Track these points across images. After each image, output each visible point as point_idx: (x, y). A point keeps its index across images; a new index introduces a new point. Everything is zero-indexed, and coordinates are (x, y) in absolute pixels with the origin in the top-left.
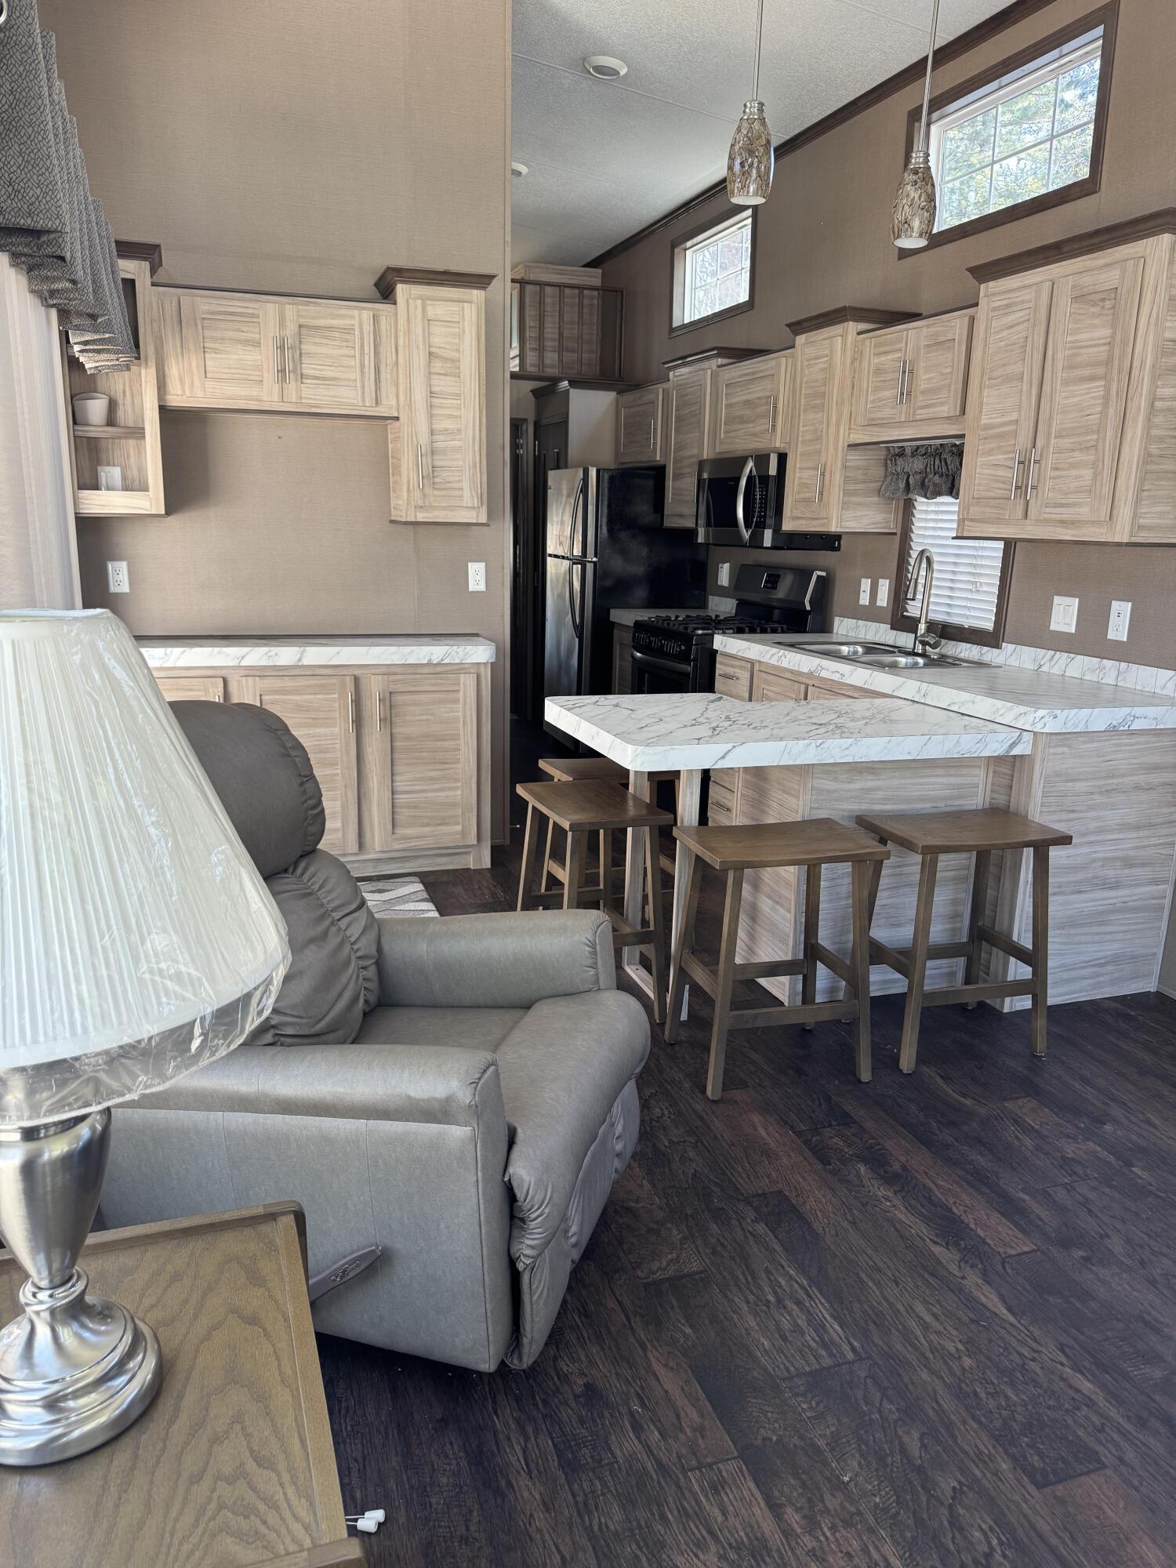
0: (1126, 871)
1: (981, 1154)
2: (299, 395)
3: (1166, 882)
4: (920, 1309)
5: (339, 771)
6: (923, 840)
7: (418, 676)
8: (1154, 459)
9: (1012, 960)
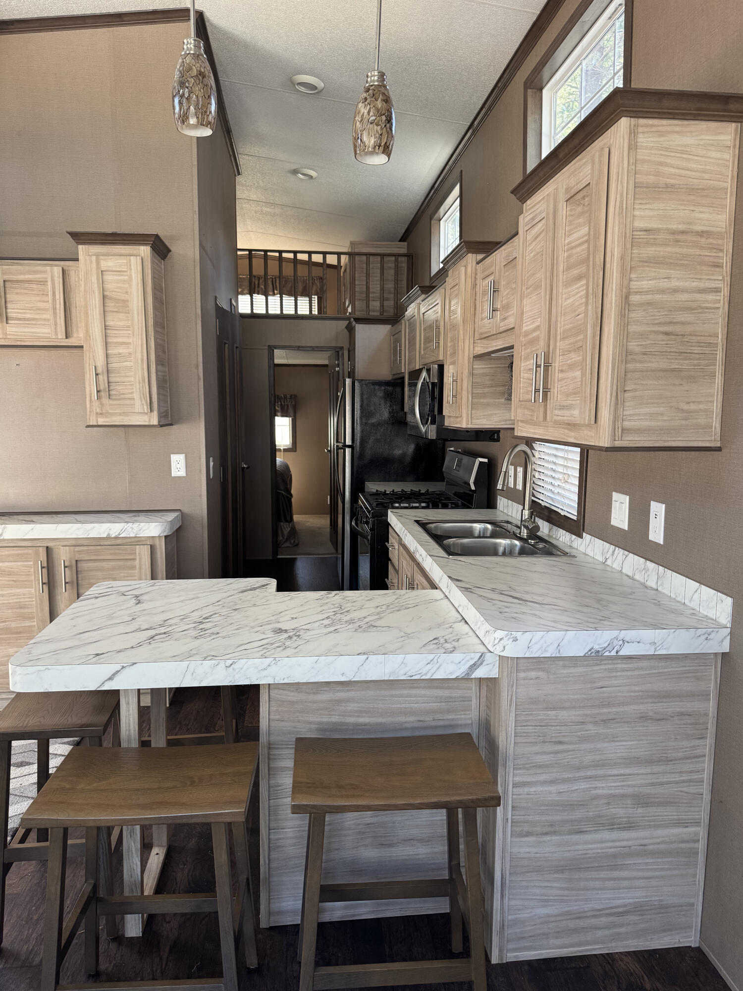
0: (640, 810)
3: (698, 823)
5: (35, 623)
7: (99, 547)
8: (635, 357)
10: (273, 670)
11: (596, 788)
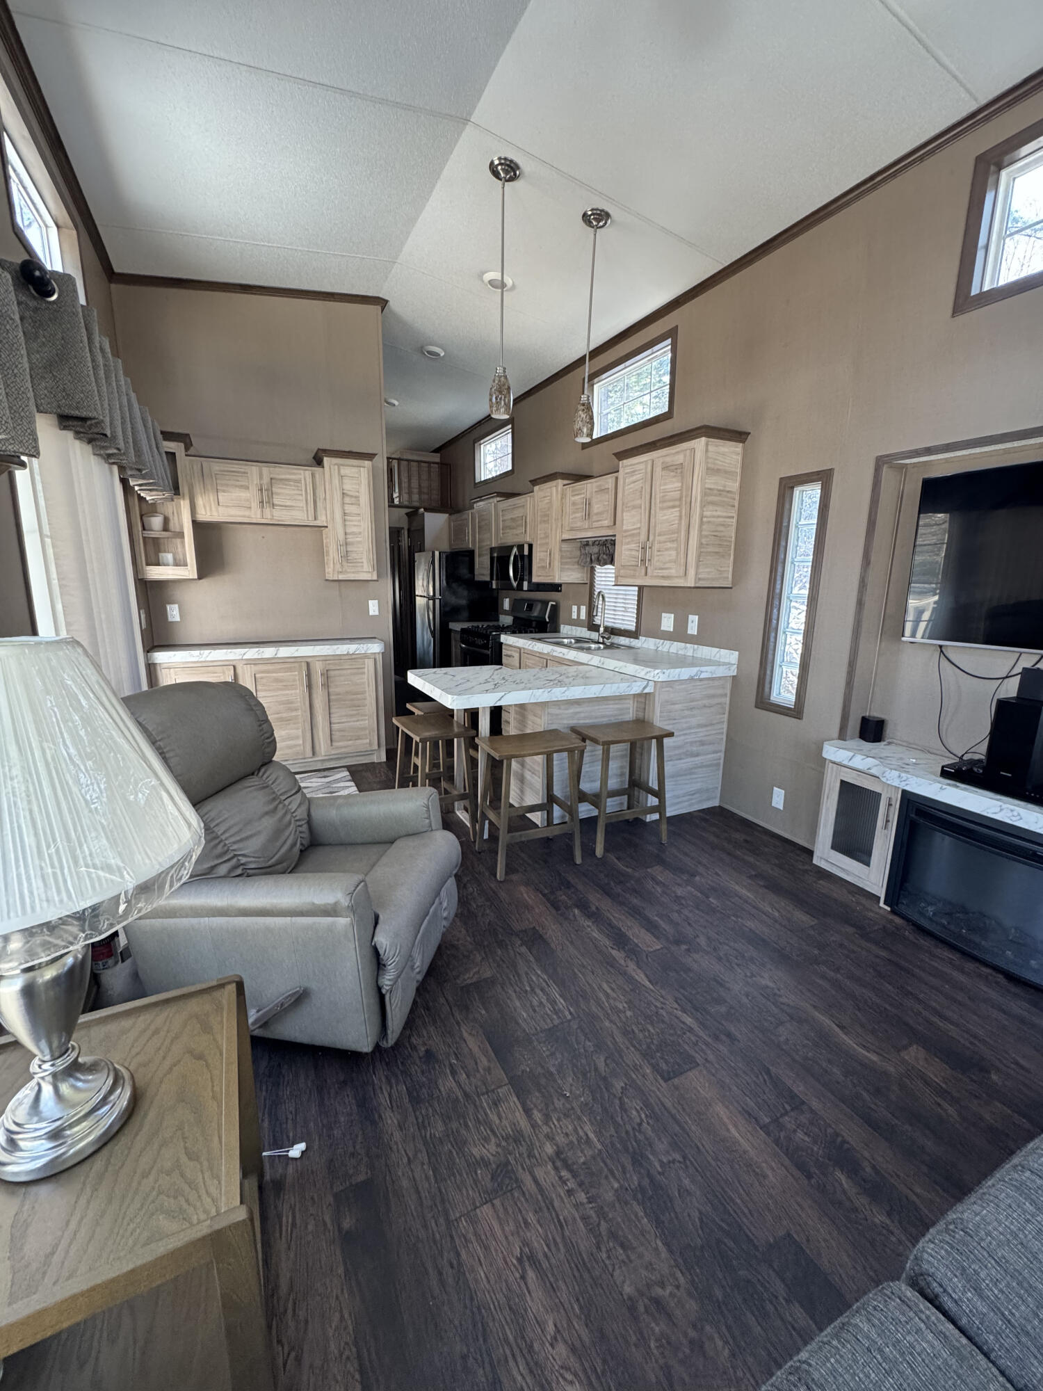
0: (701, 747)
1: (636, 897)
2: (271, 515)
3: (720, 751)
4: (605, 986)
5: (300, 713)
6: (602, 738)
7: (342, 661)
9: (649, 795)
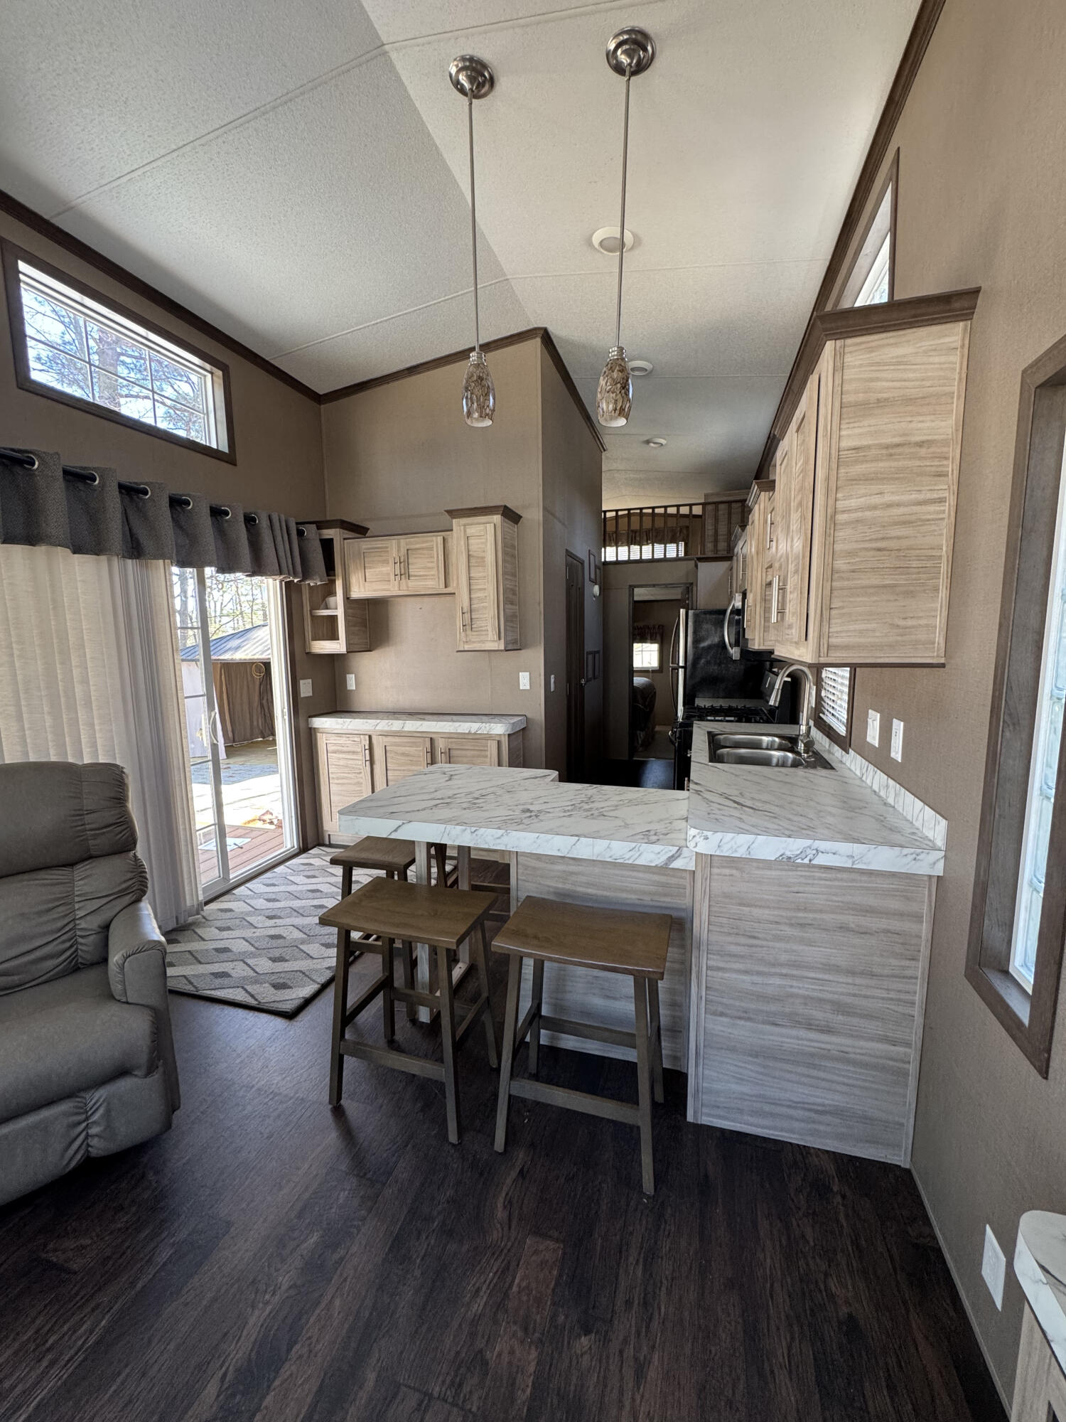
3: (904, 1043)
7: (464, 740)
8: (842, 575)
10: (505, 839)
11: (791, 987)
